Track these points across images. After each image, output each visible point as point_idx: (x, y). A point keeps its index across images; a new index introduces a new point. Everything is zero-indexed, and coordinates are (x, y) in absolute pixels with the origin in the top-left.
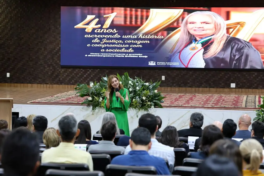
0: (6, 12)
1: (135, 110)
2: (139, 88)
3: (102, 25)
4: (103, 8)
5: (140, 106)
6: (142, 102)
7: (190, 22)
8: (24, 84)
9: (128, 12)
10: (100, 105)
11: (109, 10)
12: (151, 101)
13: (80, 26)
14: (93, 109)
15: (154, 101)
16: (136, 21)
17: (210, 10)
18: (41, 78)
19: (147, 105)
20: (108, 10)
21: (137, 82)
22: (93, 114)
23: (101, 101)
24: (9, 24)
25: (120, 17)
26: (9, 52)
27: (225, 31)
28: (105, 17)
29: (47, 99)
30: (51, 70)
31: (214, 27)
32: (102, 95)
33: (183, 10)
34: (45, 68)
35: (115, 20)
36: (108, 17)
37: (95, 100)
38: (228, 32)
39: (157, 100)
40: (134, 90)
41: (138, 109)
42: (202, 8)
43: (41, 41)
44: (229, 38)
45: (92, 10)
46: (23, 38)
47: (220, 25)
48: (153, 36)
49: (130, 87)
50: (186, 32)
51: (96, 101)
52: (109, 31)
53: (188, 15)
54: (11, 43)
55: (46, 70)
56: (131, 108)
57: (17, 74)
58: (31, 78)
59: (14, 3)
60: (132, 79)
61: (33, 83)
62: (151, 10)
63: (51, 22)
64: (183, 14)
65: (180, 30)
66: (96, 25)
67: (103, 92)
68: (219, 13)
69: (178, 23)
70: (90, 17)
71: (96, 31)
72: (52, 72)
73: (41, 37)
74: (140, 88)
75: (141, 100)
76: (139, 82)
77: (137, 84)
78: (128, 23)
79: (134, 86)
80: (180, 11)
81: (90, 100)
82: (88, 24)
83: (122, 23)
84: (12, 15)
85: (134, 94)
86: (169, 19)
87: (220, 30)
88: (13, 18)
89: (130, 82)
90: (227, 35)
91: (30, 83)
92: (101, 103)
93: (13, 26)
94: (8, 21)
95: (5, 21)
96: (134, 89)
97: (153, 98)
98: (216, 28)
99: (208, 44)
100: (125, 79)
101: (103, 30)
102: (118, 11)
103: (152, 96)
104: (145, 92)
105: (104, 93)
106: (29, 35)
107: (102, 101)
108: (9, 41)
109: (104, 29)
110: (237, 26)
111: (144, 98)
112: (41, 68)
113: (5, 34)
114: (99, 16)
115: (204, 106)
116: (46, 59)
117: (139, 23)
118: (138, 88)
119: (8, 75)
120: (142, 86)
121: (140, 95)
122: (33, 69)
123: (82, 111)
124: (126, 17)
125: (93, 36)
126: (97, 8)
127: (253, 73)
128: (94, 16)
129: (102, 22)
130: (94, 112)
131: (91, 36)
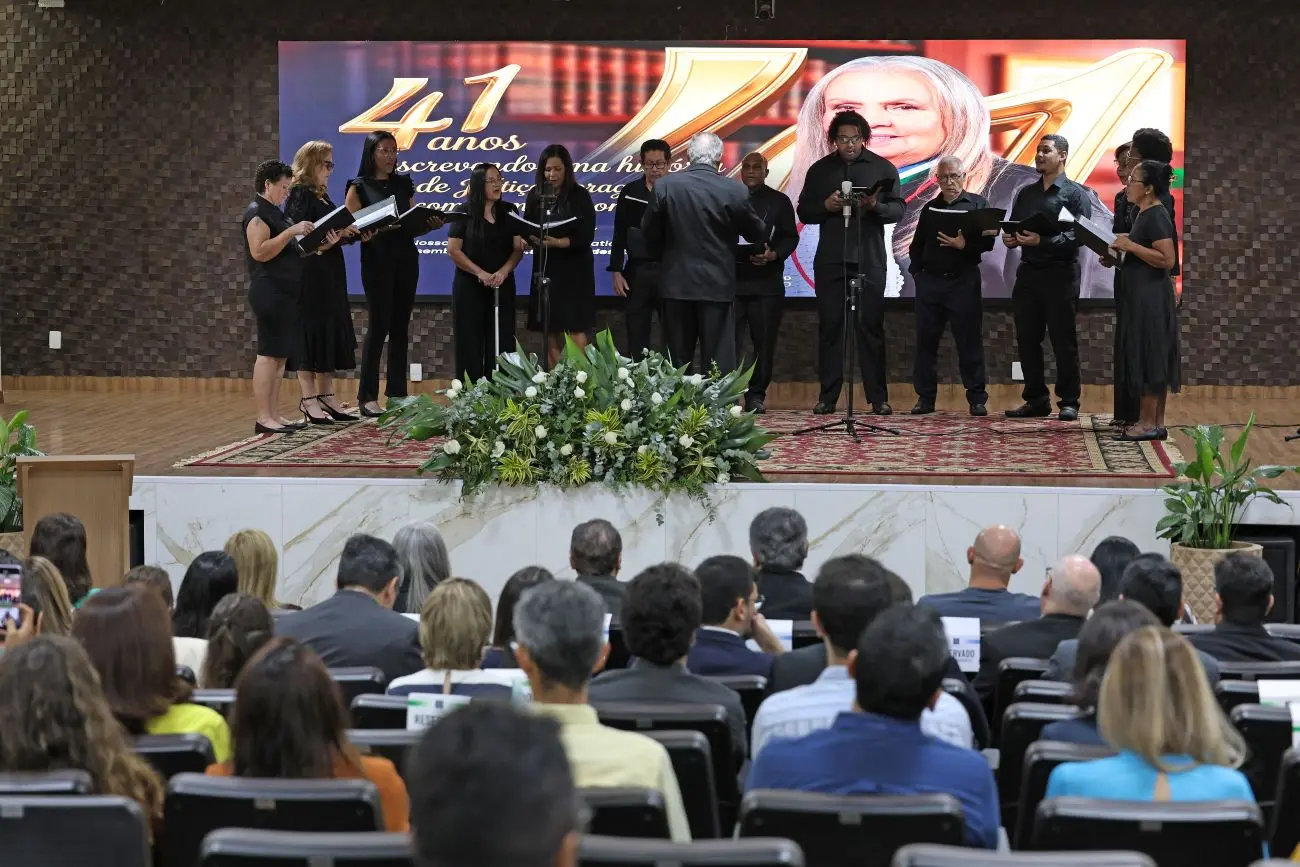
0: (40, 68)
1: (645, 491)
2: (663, 395)
3: (460, 120)
4: (460, 46)
5: (671, 476)
6: (676, 459)
7: (836, 102)
8: (126, 379)
9: (570, 63)
10: (496, 476)
11: (486, 53)
12: (713, 455)
13: (363, 123)
14: (466, 492)
15: (730, 452)
16: (605, 103)
17: (920, 53)
18: (197, 352)
19: (698, 470)
20: (481, 52)
21: (652, 373)
22: (465, 514)
23: (498, 456)
24: (55, 121)
25: (537, 83)
26: (59, 241)
27: (985, 139)
28: (470, 86)
29: (251, 446)
30: (240, 315)
31: (941, 125)
32: (503, 432)
33: (805, 51)
34: (213, 307)
35: (513, 95)
36: (483, 85)
37: (473, 451)
38: (996, 144)
39: (742, 447)
40: (643, 409)
41: (661, 487)
42: (885, 43)
43: (196, 189)
44: (1001, 168)
45: (414, 54)
46: (115, 180)
47: (964, 113)
48: (680, 165)
49: (623, 396)
50: (818, 145)
51: (477, 455)
52: (488, 145)
53: (827, 70)
54: (64, 203)
55: (218, 315)
56: (630, 484)
57: (95, 337)
58: (154, 352)
59: (76, 32)
60: (628, 360)
61: (162, 374)
62: (670, 52)
63: (239, 107)
64: (806, 67)
65: (792, 138)
66: (431, 118)
67: (506, 418)
68: (960, 65)
69: (784, 108)
70: (403, 87)
71: (431, 146)
72: (242, 323)
73: (194, 174)
74: (666, 398)
75: (673, 449)
76: (660, 372)
77: (653, 380)
78: (571, 108)
79: (641, 391)
80: (794, 55)
81: (453, 455)
82: (397, 114)
83: (547, 109)
84: (70, 84)
85: (641, 425)
86: (747, 88)
87: (964, 135)
88: (70, 97)
89: (623, 373)
90: (992, 156)
91: (153, 374)
92: (500, 464)
93: (71, 129)
94: (49, 106)
95: (40, 107)
96: (641, 404)
97: (723, 439)
98: (947, 125)
99: (916, 194)
100: (597, 358)
101: (461, 140)
102: (529, 60)
103: (718, 434)
104: (689, 413)
105: (510, 420)
106: (144, 166)
107: (504, 455)
108: (57, 196)
109: (466, 135)
110: (1033, 121)
111: (686, 441)
112: (198, 307)
113: (41, 165)
114: (444, 80)
115: (937, 471)
116: (219, 270)
117: (617, 108)
118: (657, 398)
119: (55, 339)
120: (676, 390)
121: (666, 426)
122: (160, 315)
123: (419, 500)
124: (559, 85)
125: (419, 167)
126: (435, 46)
127: (1106, 315)
128: (420, 82)
129: (458, 108)
130: (472, 503)
131: (410, 165)
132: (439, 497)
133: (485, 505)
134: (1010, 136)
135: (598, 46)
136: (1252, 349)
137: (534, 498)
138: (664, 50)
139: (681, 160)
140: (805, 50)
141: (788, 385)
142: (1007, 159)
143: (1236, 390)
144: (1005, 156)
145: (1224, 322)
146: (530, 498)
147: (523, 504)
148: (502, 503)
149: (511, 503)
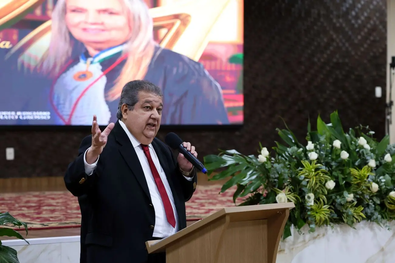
23: (312, 204)
44: (158, 51)
65: (49, 28)
69: (45, 10)
87: (139, 31)
90: (154, 43)
92: (312, 210)
98: (131, 25)
99: (116, 64)
130: (286, 241)
133: (294, 243)
134: (163, 32)
137: (324, 235)
142: (161, 45)
146: (321, 236)
148: (304, 241)
149: (309, 241)
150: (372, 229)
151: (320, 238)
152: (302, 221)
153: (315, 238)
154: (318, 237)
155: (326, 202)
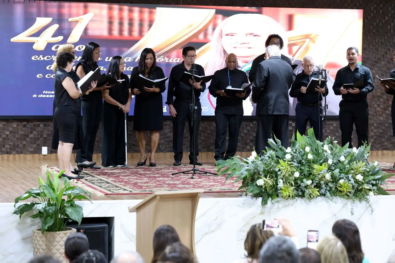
3: (66, 37)
4: (66, 4)
7: (226, 33)
9: (116, 13)
13: (22, 37)
14: (263, 203)
16: (131, 31)
20: (77, 7)
22: (261, 213)
23: (281, 186)
25: (101, 21)
28: (71, 22)
35: (90, 27)
36: (77, 22)
38: (290, 52)
39: (379, 179)
42: (246, 8)
45: (46, 7)
48: (162, 59)
50: (219, 50)
51: (267, 186)
53: (223, 19)
62: (159, 9)
64: (215, 18)
65: (209, 47)
66: (54, 36)
68: (276, 17)
69: (206, 35)
70: (41, 22)
71: (53, 49)
78: (116, 33)
80: (210, 13)
81: (260, 186)
82: (37, 34)
83: (105, 33)
92: (282, 189)
102: (97, 11)
110: (304, 42)
111: (360, 177)
114: (60, 19)
117: (136, 33)
118: (343, 158)
123: (241, 207)
124: (111, 23)
125: (48, 58)
126: (55, 4)
127: (331, 122)
128: (49, 20)
129: (65, 32)
130: (265, 208)
131: (43, 57)
132: (250, 206)
133: (271, 209)
135: (127, 6)
136: (386, 136)
137: (292, 205)
138: (156, 8)
139: (162, 56)
140: (215, 10)
141: (205, 153)
142: (294, 58)
143: (380, 152)
144: (293, 56)
145: (375, 125)
146: (290, 205)
147: (287, 208)
148: (278, 208)
149: (282, 208)
150: (328, 202)
151: (289, 206)
152: (275, 196)
153: (286, 206)
154: (288, 206)
155: (294, 185)
